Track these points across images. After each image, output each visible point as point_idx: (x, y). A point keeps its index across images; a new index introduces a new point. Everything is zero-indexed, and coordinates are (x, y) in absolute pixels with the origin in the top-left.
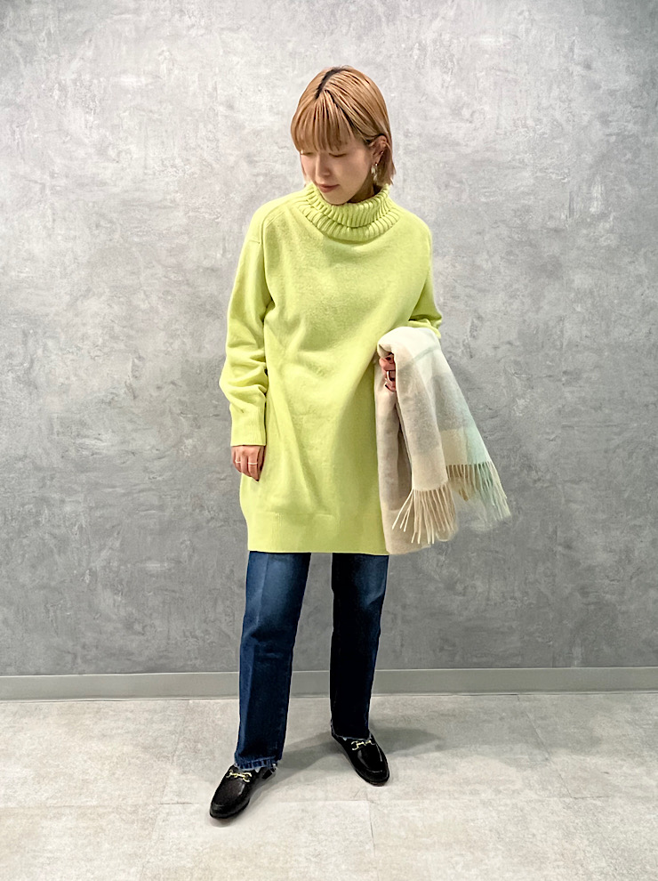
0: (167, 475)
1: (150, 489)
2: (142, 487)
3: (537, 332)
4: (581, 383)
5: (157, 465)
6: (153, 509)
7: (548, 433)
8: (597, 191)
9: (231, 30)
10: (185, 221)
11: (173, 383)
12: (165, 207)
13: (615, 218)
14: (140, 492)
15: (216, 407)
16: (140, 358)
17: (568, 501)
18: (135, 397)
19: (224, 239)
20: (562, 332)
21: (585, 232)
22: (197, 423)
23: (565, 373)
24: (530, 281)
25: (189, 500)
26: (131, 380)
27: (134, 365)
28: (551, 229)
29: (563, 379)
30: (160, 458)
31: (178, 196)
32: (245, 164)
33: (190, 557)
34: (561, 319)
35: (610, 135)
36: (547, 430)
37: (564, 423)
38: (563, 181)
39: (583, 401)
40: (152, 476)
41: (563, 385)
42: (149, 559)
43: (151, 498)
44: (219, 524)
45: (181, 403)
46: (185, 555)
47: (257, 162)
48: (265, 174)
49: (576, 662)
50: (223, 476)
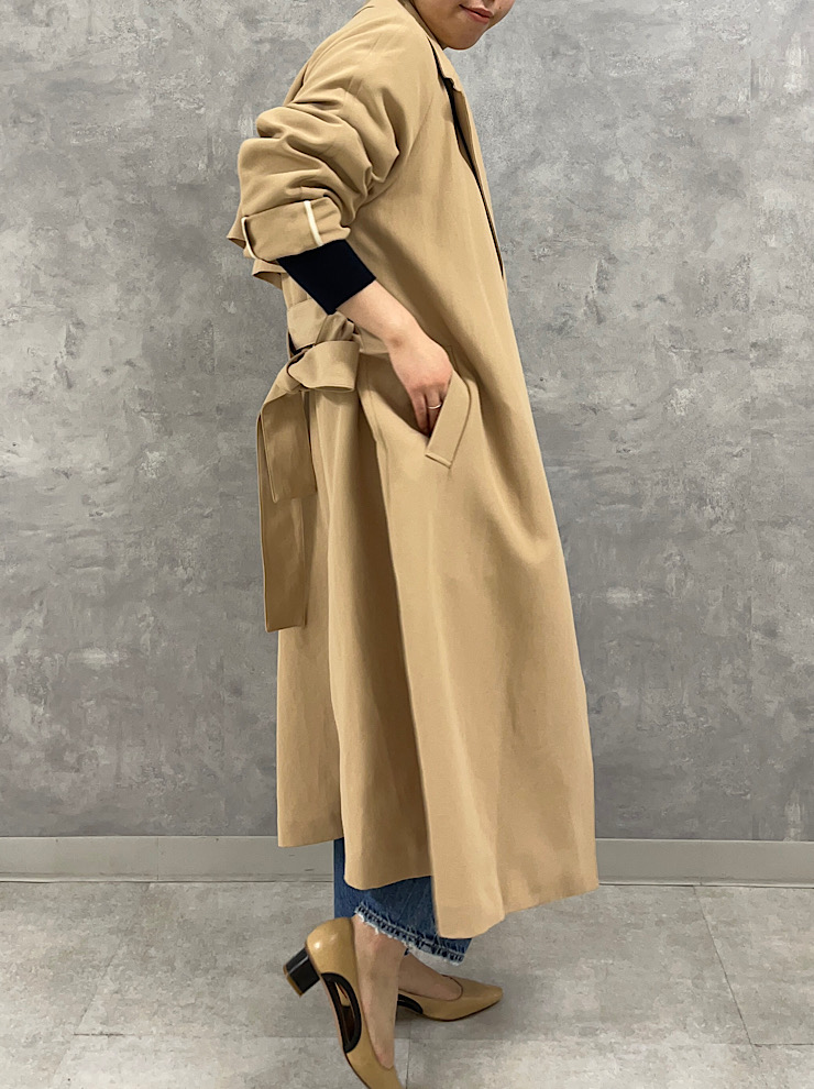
0: (119, 510)
1: (92, 533)
2: (79, 528)
3: (706, 281)
4: (781, 362)
5: (103, 493)
6: (95, 564)
7: (729, 444)
8: (795, 57)
10: (148, 113)
11: (129, 363)
12: (119, 93)
14: (75, 536)
15: (196, 401)
16: (79, 324)
17: (767, 557)
18: (70, 386)
19: (209, 140)
20: (746, 280)
21: (778, 120)
22: (166, 427)
23: (754, 345)
24: (691, 200)
25: (153, 549)
26: (64, 360)
27: (69, 336)
28: (724, 118)
29: (751, 356)
30: (108, 482)
31: (139, 76)
32: (242, 25)
33: (154, 644)
34: (745, 260)
36: (728, 439)
37: (755, 428)
38: (740, 43)
39: (787, 391)
40: (94, 511)
41: (752, 364)
42: (89, 645)
43: (94, 547)
44: (199, 590)
45: (142, 394)
46: (146, 638)
47: (259, 21)
48: (272, 41)
49: (793, 833)
50: (207, 511)
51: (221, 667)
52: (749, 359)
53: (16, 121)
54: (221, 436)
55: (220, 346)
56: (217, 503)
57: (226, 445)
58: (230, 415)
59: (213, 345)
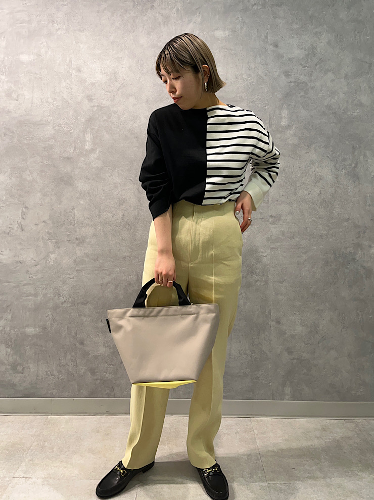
0: (40, 276)
2: (25, 282)
4: (281, 222)
5: (34, 269)
6: (31, 296)
8: (285, 113)
9: (80, 30)
10: (53, 132)
11: (45, 222)
12: (42, 124)
13: (296, 127)
14: (23, 285)
15: (68, 236)
16: (26, 207)
17: (277, 294)
18: (22, 230)
19: (75, 142)
21: (279, 135)
22: (57, 245)
23: (271, 216)
25: (52, 290)
26: (21, 220)
27: (23, 212)
30: (36, 266)
31: (50, 118)
32: (87, 101)
33: (52, 325)
35: (291, 82)
36: (262, 250)
37: (272, 246)
38: (266, 108)
39: (283, 233)
40: (31, 276)
41: (270, 223)
42: (28, 326)
43: (30, 289)
44: (69, 305)
45: (48, 233)
46: (49, 324)
47: (93, 99)
48: (98, 106)
49: (287, 397)
50: (72, 276)
51: (76, 334)
52: (269, 221)
53: (5, 135)
54: (77, 248)
55: (77, 216)
56: (75, 273)
57: (79, 252)
58: (81, 241)
59: (74, 215)
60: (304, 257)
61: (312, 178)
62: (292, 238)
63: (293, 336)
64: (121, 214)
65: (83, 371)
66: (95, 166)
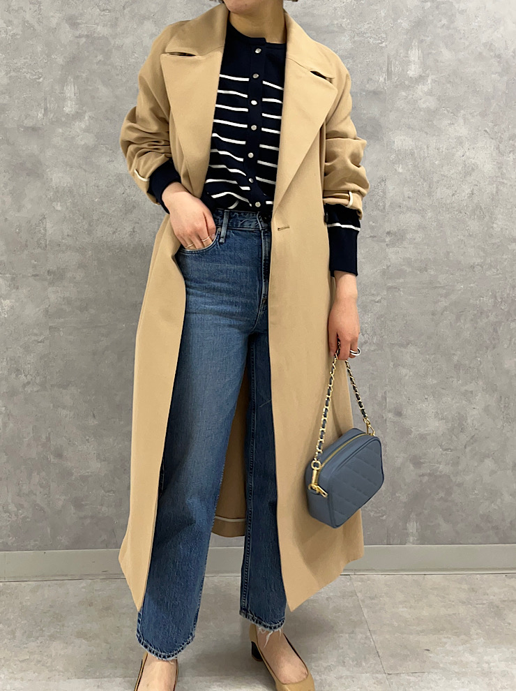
4: (405, 244)
7: (373, 295)
8: (414, 55)
10: (6, 81)
13: (434, 81)
15: (34, 267)
17: (396, 366)
19: (46, 99)
20: (384, 193)
21: (404, 94)
22: (14, 283)
23: (388, 233)
25: (5, 363)
28: (370, 92)
29: (387, 240)
32: (67, 26)
33: (5, 425)
34: (384, 180)
36: (373, 292)
37: (390, 284)
38: (381, 45)
39: (408, 262)
41: (387, 245)
44: (35, 389)
47: (79, 24)
48: (87, 36)
49: (411, 539)
50: (41, 338)
51: (48, 439)
52: (385, 242)
54: (50, 289)
55: (50, 231)
56: (47, 332)
57: (54, 295)
58: (57, 276)
59: (46, 230)
60: (444, 303)
61: (460, 168)
62: (424, 269)
63: (423, 437)
64: (129, 229)
65: (60, 503)
66: (83, 143)
